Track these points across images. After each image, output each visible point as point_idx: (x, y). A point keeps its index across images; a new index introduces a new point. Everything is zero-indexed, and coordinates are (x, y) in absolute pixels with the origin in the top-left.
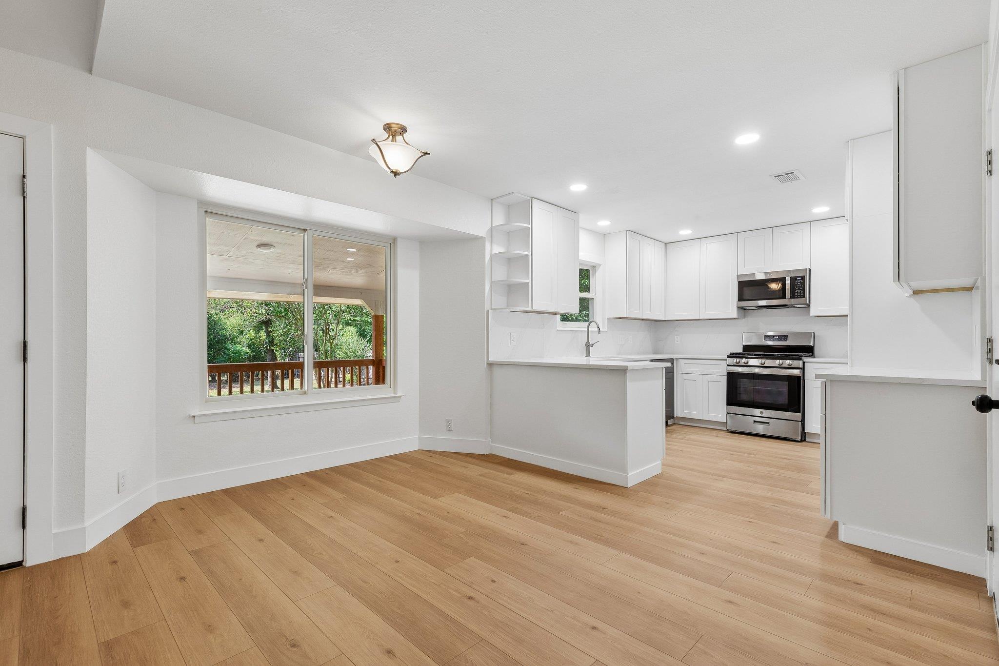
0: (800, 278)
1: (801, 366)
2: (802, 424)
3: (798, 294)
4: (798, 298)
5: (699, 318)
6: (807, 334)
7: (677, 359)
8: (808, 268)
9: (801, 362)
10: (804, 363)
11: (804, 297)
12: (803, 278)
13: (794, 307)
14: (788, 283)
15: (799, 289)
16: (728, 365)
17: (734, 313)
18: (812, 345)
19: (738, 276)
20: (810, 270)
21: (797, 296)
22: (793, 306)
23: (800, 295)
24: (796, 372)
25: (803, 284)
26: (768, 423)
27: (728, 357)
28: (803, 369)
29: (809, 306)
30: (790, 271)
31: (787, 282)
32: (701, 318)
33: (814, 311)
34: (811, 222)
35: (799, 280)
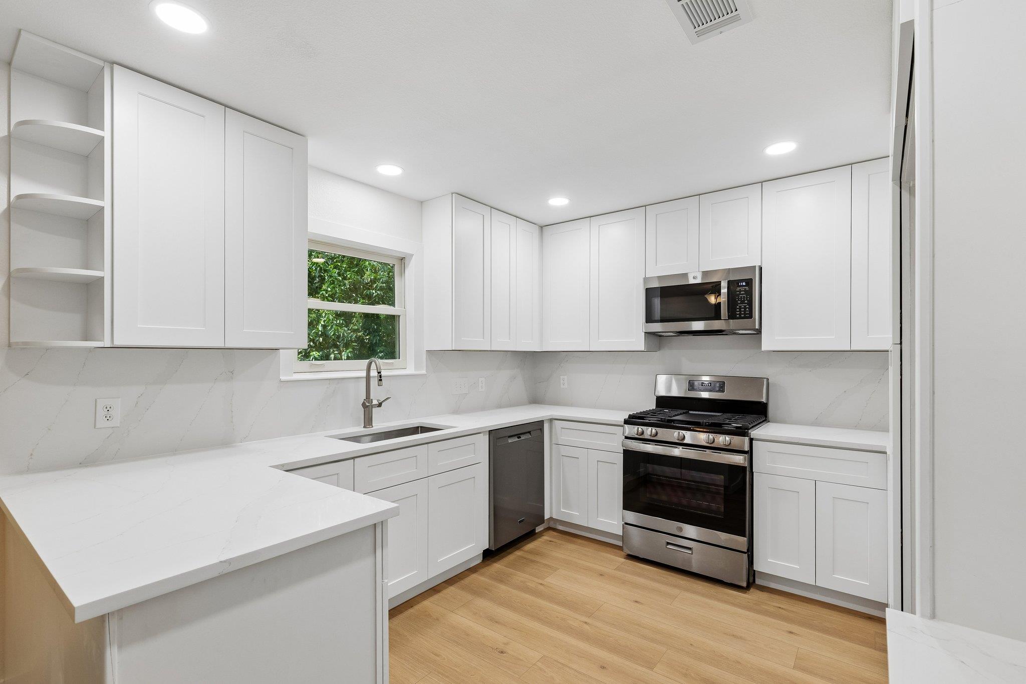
0: (744, 284)
1: (747, 448)
2: (748, 555)
3: (740, 311)
4: (740, 318)
5: (588, 350)
6: (756, 382)
7: (551, 420)
8: (757, 264)
9: (747, 439)
10: (751, 440)
11: (750, 316)
12: (749, 282)
13: (735, 334)
14: (724, 293)
15: (743, 302)
16: (627, 438)
17: (639, 343)
18: (764, 400)
19: (646, 280)
20: (761, 269)
21: (740, 314)
22: (733, 333)
23: (745, 314)
24: (739, 460)
25: (750, 293)
26: (690, 549)
27: (627, 422)
28: (750, 453)
29: (759, 332)
30: (729, 271)
31: (722, 291)
32: (591, 350)
33: (768, 342)
34: (762, 182)
35: (743, 286)
